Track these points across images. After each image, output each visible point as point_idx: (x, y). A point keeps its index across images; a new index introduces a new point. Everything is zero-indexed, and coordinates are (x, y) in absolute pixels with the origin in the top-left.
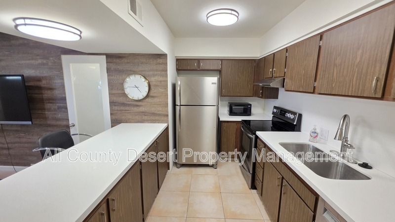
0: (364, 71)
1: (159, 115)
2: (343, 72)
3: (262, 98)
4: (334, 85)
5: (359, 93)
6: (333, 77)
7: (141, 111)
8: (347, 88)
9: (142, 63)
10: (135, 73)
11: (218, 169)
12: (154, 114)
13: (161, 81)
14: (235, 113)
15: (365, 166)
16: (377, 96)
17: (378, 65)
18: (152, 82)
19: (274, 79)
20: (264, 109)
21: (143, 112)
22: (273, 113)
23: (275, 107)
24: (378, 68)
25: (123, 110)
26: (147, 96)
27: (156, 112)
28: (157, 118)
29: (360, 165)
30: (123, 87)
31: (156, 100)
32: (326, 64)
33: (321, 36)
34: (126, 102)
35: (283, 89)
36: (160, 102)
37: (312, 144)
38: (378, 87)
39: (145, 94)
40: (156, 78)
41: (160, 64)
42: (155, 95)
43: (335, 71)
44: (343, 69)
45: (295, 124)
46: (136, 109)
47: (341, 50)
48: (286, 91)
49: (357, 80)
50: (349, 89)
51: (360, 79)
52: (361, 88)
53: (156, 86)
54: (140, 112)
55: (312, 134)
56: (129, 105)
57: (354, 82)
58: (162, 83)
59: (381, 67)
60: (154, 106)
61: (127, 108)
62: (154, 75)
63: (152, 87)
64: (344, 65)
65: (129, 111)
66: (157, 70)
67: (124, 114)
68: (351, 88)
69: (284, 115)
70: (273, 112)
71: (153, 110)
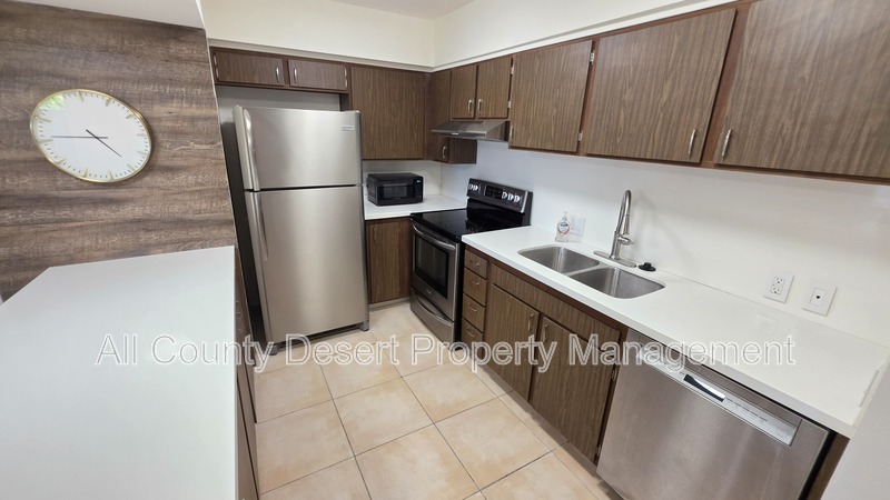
0: (674, 118)
1: (202, 224)
2: (637, 118)
3: (447, 162)
4: (619, 140)
5: (665, 154)
6: (617, 124)
7: (130, 216)
8: (644, 145)
9: (105, 50)
10: (72, 83)
11: (373, 330)
12: (181, 223)
13: (193, 119)
14: (389, 199)
15: (647, 267)
16: (693, 160)
17: (698, 110)
18: (159, 119)
19: (477, 122)
20: (441, 186)
21: (139, 221)
22: (470, 193)
23: (472, 181)
24: (697, 115)
25: (43, 222)
26: (149, 167)
27: (190, 216)
28: (196, 233)
29: (641, 267)
30: (29, 135)
31: (182, 179)
32: (605, 101)
33: (594, 41)
34: (55, 193)
35: (506, 144)
36: (202, 184)
37: (564, 246)
38: (696, 146)
39: (139, 162)
40: (174, 107)
41: (179, 60)
42: (179, 162)
43: (622, 114)
44: (638, 113)
45: (522, 211)
46: (104, 214)
47: (634, 76)
48: (512, 147)
49: (661, 134)
50: (647, 148)
51: (667, 132)
52: (667, 147)
53: (175, 133)
54: (126, 222)
55: (562, 229)
56: (71, 202)
57: (657, 136)
58: (200, 124)
59: (702, 114)
60: (179, 197)
61: (65, 213)
62: (165, 99)
63: (160, 138)
64: (639, 106)
65: (72, 221)
66: (171, 82)
67: (55, 234)
68: (649, 148)
69: (499, 196)
70: (469, 191)
71: (176, 209)
